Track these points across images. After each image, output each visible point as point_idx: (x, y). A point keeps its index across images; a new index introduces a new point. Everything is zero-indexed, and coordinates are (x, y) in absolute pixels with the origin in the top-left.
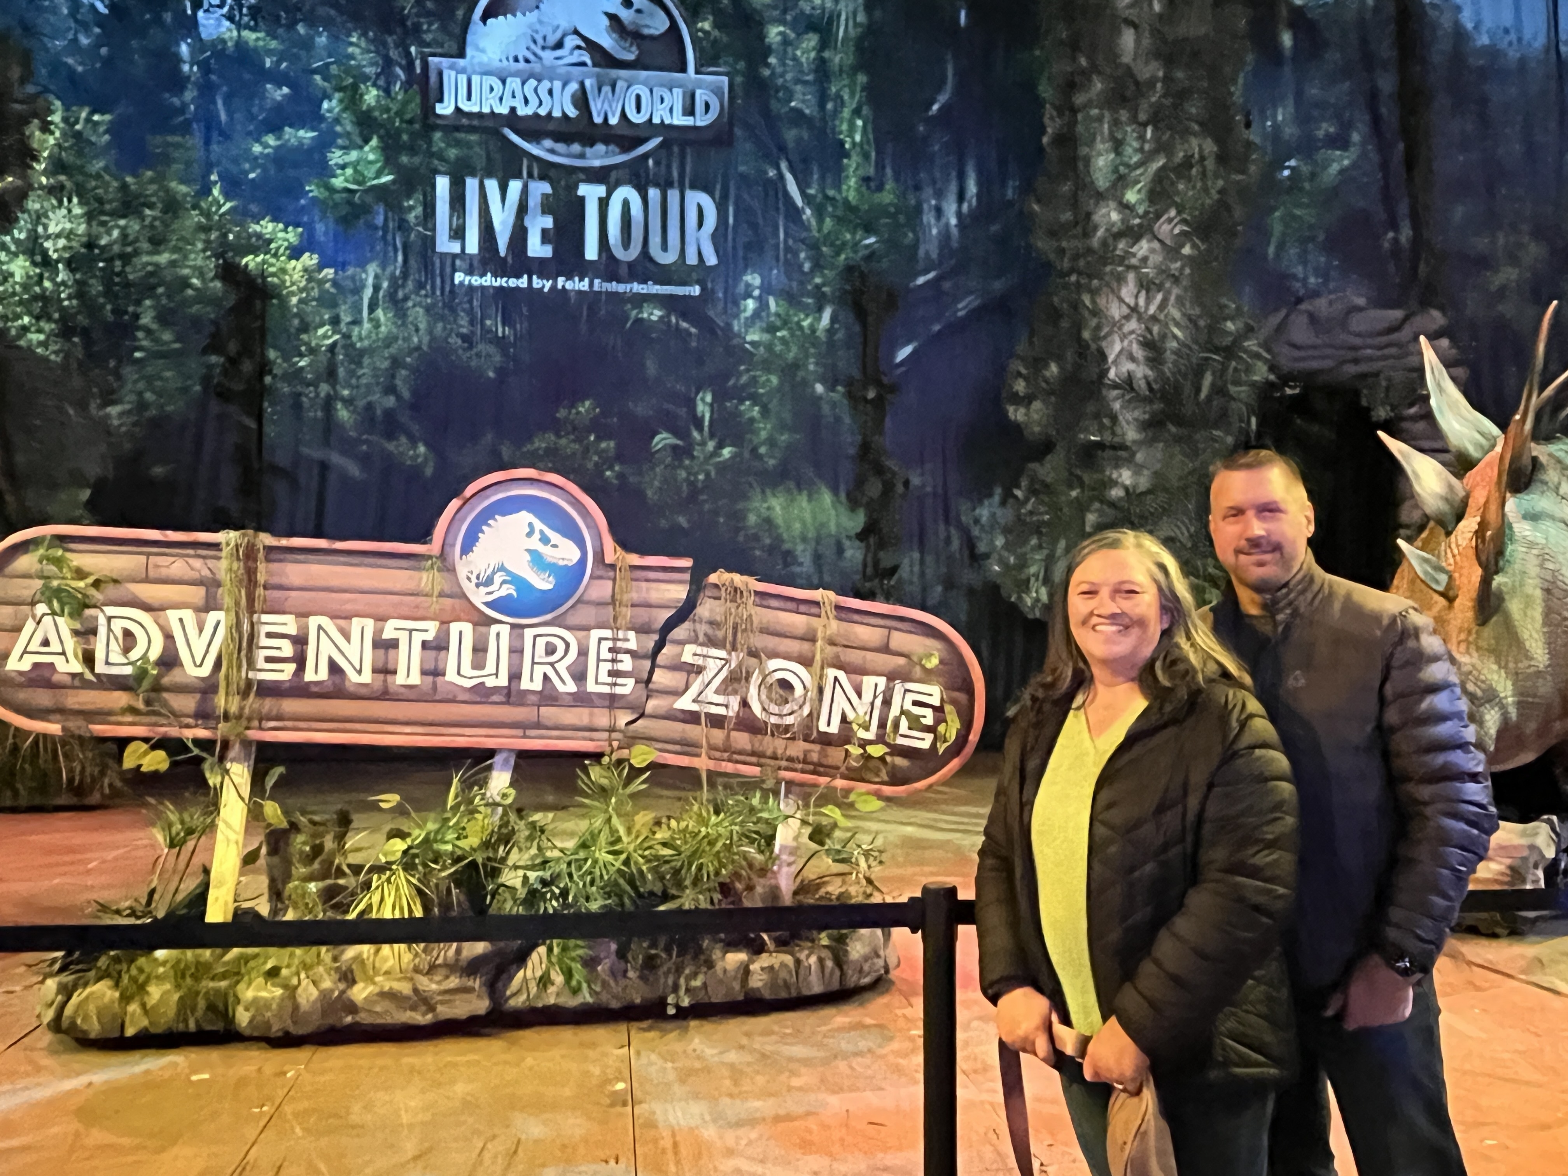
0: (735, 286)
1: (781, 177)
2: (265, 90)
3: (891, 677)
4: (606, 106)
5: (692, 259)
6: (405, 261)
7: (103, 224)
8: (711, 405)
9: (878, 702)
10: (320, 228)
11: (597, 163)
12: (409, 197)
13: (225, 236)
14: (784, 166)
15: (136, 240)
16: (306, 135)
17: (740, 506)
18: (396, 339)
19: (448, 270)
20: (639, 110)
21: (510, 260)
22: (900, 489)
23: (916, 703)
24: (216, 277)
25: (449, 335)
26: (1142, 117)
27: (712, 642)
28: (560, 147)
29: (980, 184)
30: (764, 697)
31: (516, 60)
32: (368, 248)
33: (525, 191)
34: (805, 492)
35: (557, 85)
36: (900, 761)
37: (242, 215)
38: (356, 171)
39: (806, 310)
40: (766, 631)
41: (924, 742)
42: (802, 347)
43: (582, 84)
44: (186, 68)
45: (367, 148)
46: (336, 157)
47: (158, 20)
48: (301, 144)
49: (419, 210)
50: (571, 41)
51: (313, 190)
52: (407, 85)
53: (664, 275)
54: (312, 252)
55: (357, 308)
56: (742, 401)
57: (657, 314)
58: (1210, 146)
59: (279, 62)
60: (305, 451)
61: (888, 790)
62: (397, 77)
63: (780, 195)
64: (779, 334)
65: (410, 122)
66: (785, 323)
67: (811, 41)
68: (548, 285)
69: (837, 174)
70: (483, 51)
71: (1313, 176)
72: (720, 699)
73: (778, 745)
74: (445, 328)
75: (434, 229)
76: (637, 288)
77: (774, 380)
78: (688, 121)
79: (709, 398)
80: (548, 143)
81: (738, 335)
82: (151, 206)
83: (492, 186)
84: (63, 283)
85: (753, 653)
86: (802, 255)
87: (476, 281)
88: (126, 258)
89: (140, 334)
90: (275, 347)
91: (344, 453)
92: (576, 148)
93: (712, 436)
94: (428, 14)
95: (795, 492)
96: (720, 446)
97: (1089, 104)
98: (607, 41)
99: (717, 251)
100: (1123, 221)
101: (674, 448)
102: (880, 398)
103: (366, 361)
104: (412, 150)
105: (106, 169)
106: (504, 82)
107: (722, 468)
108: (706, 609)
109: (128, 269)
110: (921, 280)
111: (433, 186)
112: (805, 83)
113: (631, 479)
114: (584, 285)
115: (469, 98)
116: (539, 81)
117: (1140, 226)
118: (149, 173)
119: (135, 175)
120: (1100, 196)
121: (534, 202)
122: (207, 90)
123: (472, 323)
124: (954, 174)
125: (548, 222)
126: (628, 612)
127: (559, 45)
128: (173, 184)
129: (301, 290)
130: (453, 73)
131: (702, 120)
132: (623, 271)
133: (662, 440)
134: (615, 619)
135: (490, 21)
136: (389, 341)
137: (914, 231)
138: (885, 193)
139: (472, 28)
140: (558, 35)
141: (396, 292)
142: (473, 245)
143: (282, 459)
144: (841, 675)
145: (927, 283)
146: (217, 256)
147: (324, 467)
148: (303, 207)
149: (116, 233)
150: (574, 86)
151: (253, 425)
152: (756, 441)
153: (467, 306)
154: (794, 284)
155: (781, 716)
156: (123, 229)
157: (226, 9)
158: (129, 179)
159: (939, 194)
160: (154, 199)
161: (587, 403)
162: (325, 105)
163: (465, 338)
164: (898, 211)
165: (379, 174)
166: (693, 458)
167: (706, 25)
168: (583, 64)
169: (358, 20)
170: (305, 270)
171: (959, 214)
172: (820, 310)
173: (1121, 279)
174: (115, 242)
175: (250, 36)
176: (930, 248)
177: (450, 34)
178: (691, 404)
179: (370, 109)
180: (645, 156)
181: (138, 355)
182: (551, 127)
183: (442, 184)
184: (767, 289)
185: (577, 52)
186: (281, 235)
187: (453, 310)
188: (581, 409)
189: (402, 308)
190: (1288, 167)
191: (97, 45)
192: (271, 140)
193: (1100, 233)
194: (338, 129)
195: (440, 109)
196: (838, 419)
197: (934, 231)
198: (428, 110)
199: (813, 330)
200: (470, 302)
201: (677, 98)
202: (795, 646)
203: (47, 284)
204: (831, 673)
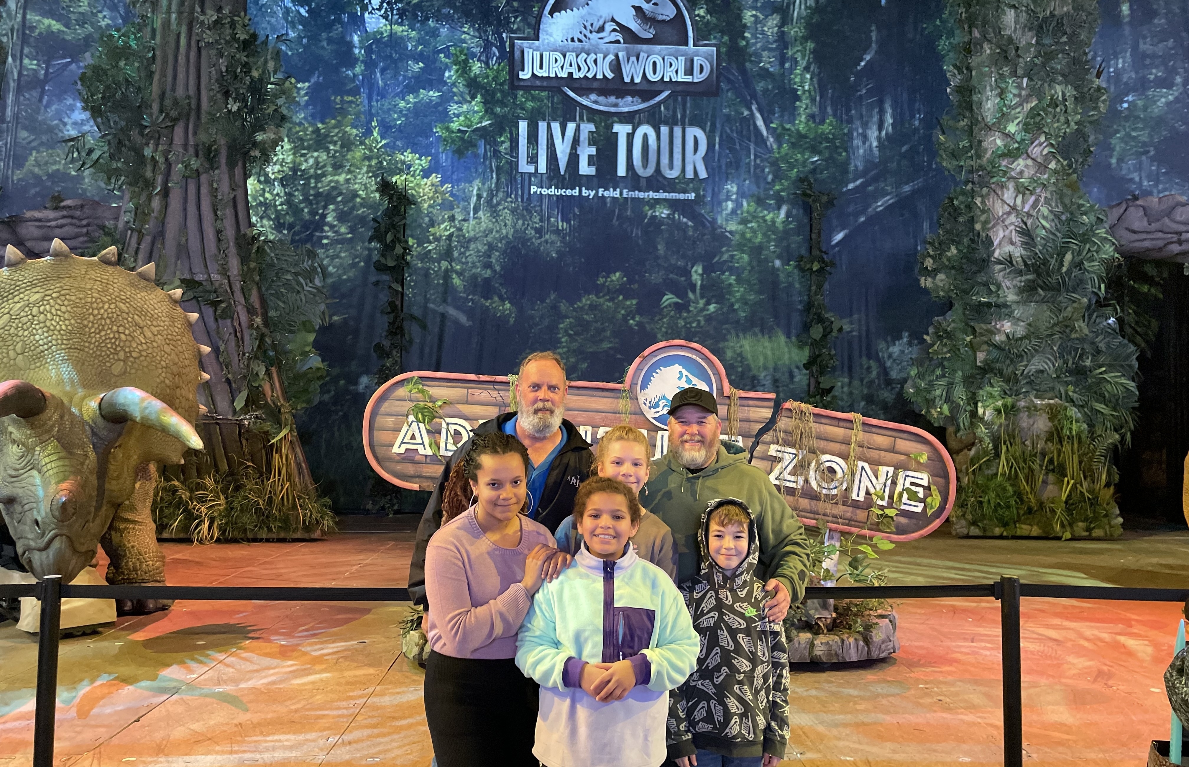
0: (720, 192)
1: (752, 115)
2: (408, 65)
3: (896, 468)
4: (633, 70)
5: (690, 174)
6: (498, 179)
7: (303, 155)
8: (702, 275)
9: (889, 482)
10: (443, 157)
11: (626, 110)
12: (501, 136)
13: (381, 162)
14: (754, 107)
15: (324, 166)
16: (434, 94)
17: (721, 345)
18: (491, 231)
19: (527, 183)
20: (655, 72)
21: (567, 176)
22: (835, 334)
23: (912, 484)
24: (377, 190)
25: (526, 229)
26: (1020, 72)
27: (787, 443)
28: (601, 99)
29: (894, 116)
30: (818, 477)
31: (573, 40)
32: (473, 170)
33: (578, 129)
34: (766, 336)
35: (600, 56)
36: (903, 520)
37: (391, 148)
38: (466, 117)
39: (768, 207)
40: (819, 438)
41: (919, 508)
42: (764, 234)
43: (617, 56)
44: (357, 51)
45: (473, 103)
46: (454, 108)
47: (339, 20)
48: (431, 101)
49: (507, 145)
50: (610, 26)
51: (438, 130)
52: (500, 58)
53: (671, 185)
54: (438, 173)
55: (466, 210)
56: (723, 273)
57: (666, 212)
58: (1070, 91)
59: (416, 47)
60: (431, 306)
61: (895, 537)
62: (494, 54)
63: (752, 127)
64: (750, 225)
65: (501, 84)
66: (755, 217)
67: (774, 20)
68: (592, 193)
69: (792, 113)
70: (551, 35)
71: (1145, 108)
72: (792, 478)
73: (829, 508)
74: (523, 224)
75: (517, 157)
76: (652, 194)
77: (746, 257)
78: (688, 79)
79: (700, 271)
80: (593, 97)
81: (721, 227)
82: (335, 144)
83: (556, 127)
84: (278, 195)
85: (813, 451)
86: (767, 170)
87: (545, 191)
88: (318, 178)
89: (326, 228)
90: (412, 237)
91: (458, 308)
92: (612, 99)
93: (702, 297)
94: (516, 11)
95: (760, 335)
96: (708, 303)
97: (981, 65)
98: (633, 25)
99: (707, 168)
100: (1005, 146)
101: (676, 304)
102: (821, 270)
103: (472, 246)
104: (503, 104)
105: (305, 118)
106: (564, 57)
107: (709, 319)
108: (783, 423)
109: (319, 185)
110: (851, 186)
111: (517, 128)
112: (770, 50)
113: (648, 327)
114: (617, 194)
115: (541, 68)
116: (588, 54)
117: (1018, 149)
118: (333, 121)
119: (323, 123)
120: (989, 128)
121: (584, 136)
122: (370, 65)
123: (541, 220)
124: (876, 110)
125: (593, 151)
126: (737, 425)
127: (601, 29)
128: (348, 129)
129: (430, 199)
130: (531, 51)
131: (698, 78)
132: (643, 183)
133: (669, 299)
134: (731, 429)
135: (556, 14)
136: (488, 232)
137: (846, 150)
138: (826, 126)
139: (544, 19)
140: (601, 23)
141: (492, 199)
142: (542, 167)
143: (416, 311)
144: (866, 465)
145: (856, 188)
146: (375, 176)
147: (443, 316)
148: (432, 143)
149: (311, 161)
150: (611, 57)
151: (400, 289)
152: (733, 300)
153: (538, 208)
154: (761, 191)
155: (829, 489)
156: (316, 159)
157: (383, 12)
158: (320, 125)
159: (865, 125)
160: (335, 138)
161: (618, 274)
162: (447, 74)
163: (539, 231)
164: (835, 138)
165: (482, 119)
166: (689, 312)
167: (702, 12)
168: (618, 42)
169: (468, 16)
170: (433, 185)
171: (879, 138)
172: (779, 208)
173: (1003, 186)
174: (311, 167)
175: (397, 29)
176: (858, 163)
177: (529, 25)
178: (687, 273)
179: (476, 76)
180: (659, 104)
181: (325, 241)
182: (595, 85)
183: (523, 126)
184: (741, 194)
185: (613, 34)
186: (417, 162)
187: (530, 213)
188: (614, 278)
189: (495, 212)
190: (1127, 101)
191: (300, 38)
192: (411, 98)
193: (988, 155)
194: (455, 90)
195: (522, 75)
196: (791, 285)
197: (861, 151)
198: (513, 75)
199: (773, 222)
200: (541, 206)
201: (681, 64)
202: (836, 447)
203: (267, 195)
204: (860, 464)
